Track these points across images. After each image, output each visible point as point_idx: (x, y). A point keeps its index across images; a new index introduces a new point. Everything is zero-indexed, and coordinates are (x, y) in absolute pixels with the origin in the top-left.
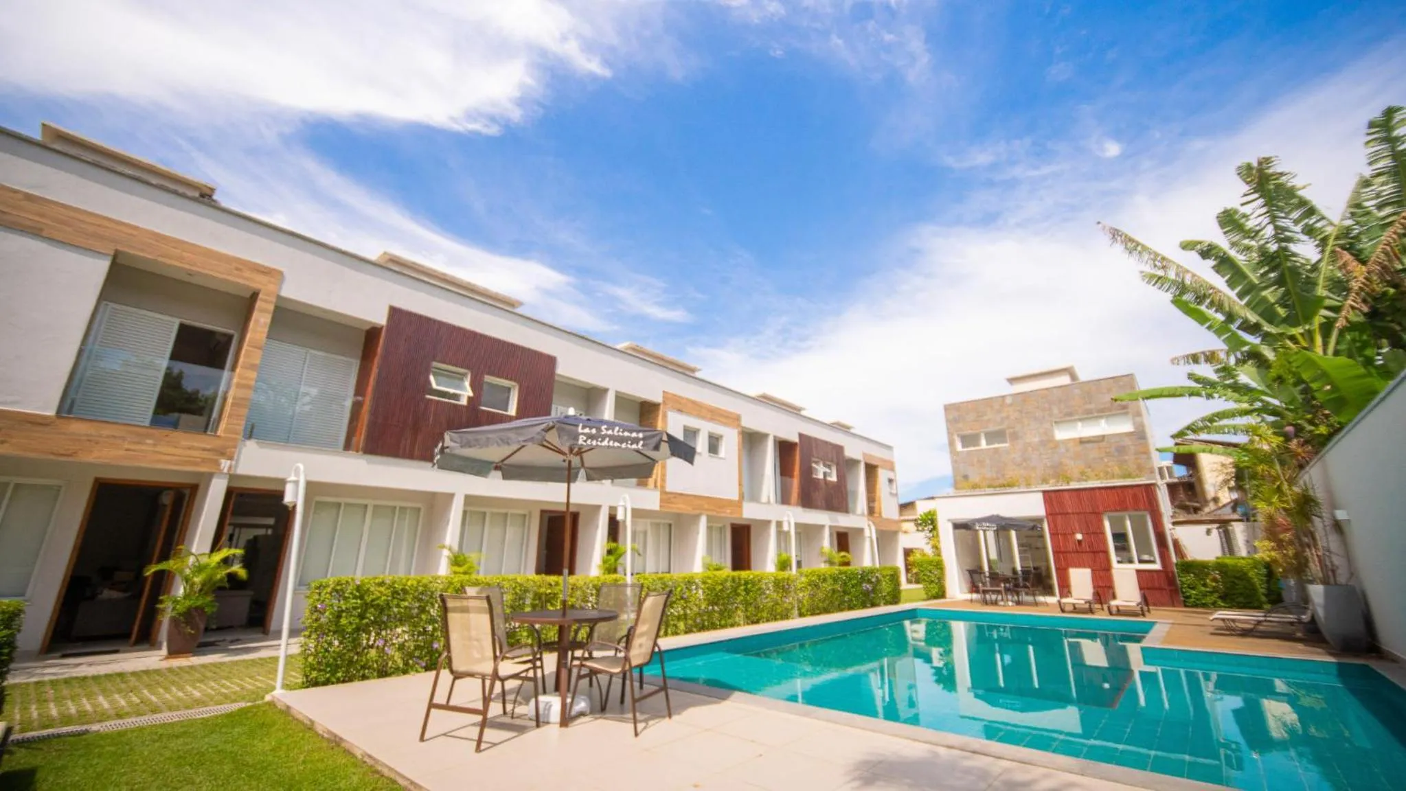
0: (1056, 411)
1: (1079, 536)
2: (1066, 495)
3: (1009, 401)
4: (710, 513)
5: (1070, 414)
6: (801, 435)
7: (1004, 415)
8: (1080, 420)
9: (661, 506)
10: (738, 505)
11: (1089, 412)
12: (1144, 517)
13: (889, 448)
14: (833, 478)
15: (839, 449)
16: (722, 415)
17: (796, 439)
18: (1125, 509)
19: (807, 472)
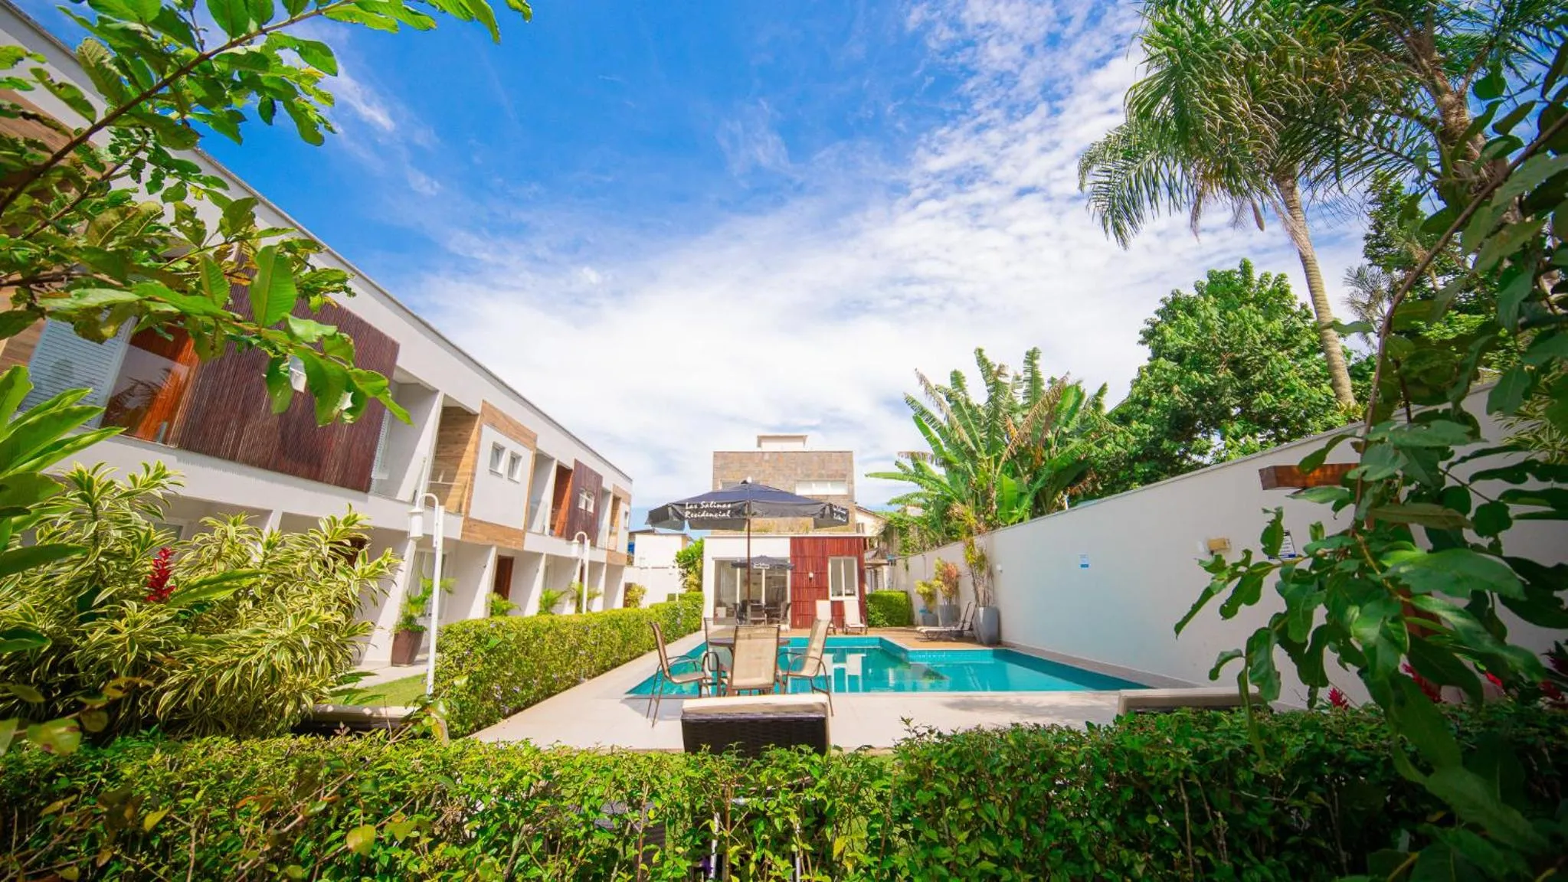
0: (799, 471)
1: (811, 575)
2: (806, 541)
3: (767, 457)
4: (502, 545)
5: (808, 476)
6: (577, 462)
7: (761, 469)
8: (815, 481)
9: (462, 535)
10: (520, 535)
11: (821, 476)
12: (852, 561)
13: (630, 480)
14: (591, 509)
15: (599, 478)
16: (525, 435)
17: (571, 465)
18: (842, 555)
19: (575, 501)
